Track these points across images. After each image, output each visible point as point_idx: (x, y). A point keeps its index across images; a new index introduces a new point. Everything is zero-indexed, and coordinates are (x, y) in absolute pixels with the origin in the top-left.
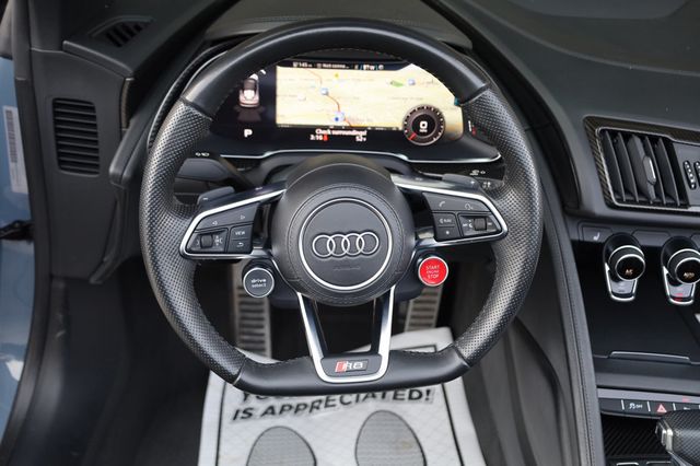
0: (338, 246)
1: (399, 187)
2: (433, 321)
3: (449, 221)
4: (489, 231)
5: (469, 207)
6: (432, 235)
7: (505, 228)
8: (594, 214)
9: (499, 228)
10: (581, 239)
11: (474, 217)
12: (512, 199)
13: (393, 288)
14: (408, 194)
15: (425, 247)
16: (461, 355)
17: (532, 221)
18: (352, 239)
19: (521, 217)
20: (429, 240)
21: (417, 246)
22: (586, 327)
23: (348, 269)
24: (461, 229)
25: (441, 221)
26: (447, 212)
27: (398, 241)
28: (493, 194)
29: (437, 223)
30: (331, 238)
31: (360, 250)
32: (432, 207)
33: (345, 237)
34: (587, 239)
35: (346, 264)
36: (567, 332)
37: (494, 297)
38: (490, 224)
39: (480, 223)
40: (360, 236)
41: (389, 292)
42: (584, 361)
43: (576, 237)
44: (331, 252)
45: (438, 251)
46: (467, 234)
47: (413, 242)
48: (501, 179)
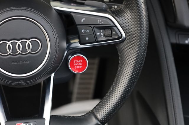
0: (14, 48)
1: (55, 9)
2: (91, 96)
3: (88, 31)
4: (114, 37)
5: (101, 22)
6: (77, 40)
7: (124, 35)
8: (185, 26)
9: (120, 35)
10: (178, 42)
11: (104, 29)
12: (128, 16)
13: (53, 75)
14: (61, 13)
15: (74, 48)
16: (96, 118)
17: (141, 31)
18: (24, 44)
19: (134, 29)
20: (76, 44)
21: (68, 48)
22: (179, 98)
23: (21, 63)
24: (96, 36)
25: (83, 31)
26: (86, 26)
27: (54, 44)
28: (116, 14)
29: (80, 33)
30: (9, 43)
31: (29, 51)
32: (77, 22)
33: (19, 42)
34: (181, 42)
35: (20, 60)
36: (168, 101)
37: (118, 80)
38: (114, 33)
39: (108, 32)
40: (28, 42)
41: (50, 77)
42: (178, 120)
43: (174, 41)
44: (9, 52)
45: (82, 51)
46: (99, 40)
47: (65, 45)
48: (122, 3)
